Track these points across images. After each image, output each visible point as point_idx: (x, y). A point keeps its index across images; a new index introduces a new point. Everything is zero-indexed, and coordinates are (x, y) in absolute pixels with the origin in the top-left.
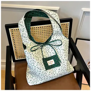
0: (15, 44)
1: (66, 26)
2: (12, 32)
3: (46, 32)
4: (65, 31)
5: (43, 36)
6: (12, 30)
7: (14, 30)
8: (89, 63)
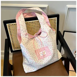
0: (12, 37)
1: (54, 21)
2: (9, 27)
3: (38, 26)
4: (53, 25)
5: (35, 30)
6: (9, 25)
7: (11, 25)
8: (76, 52)
